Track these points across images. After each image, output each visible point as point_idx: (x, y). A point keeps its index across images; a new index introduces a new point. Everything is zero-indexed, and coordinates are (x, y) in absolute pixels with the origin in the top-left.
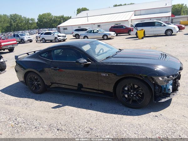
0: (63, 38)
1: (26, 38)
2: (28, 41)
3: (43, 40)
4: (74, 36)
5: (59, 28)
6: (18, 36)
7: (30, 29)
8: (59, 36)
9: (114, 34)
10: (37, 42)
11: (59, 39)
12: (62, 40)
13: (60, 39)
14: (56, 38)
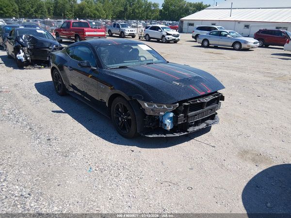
0: (174, 38)
1: (128, 30)
2: (129, 35)
3: (147, 37)
4: (193, 37)
5: (182, 22)
6: (118, 27)
7: (149, 19)
8: (168, 34)
9: (254, 43)
10: (140, 38)
11: (167, 39)
12: (171, 40)
13: (169, 38)
14: (163, 36)
